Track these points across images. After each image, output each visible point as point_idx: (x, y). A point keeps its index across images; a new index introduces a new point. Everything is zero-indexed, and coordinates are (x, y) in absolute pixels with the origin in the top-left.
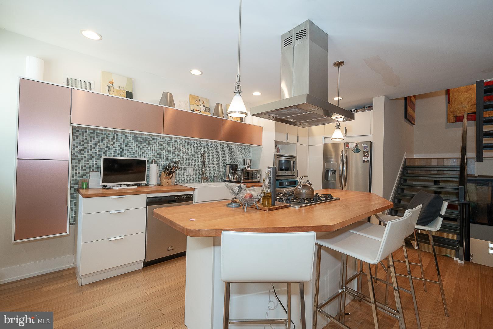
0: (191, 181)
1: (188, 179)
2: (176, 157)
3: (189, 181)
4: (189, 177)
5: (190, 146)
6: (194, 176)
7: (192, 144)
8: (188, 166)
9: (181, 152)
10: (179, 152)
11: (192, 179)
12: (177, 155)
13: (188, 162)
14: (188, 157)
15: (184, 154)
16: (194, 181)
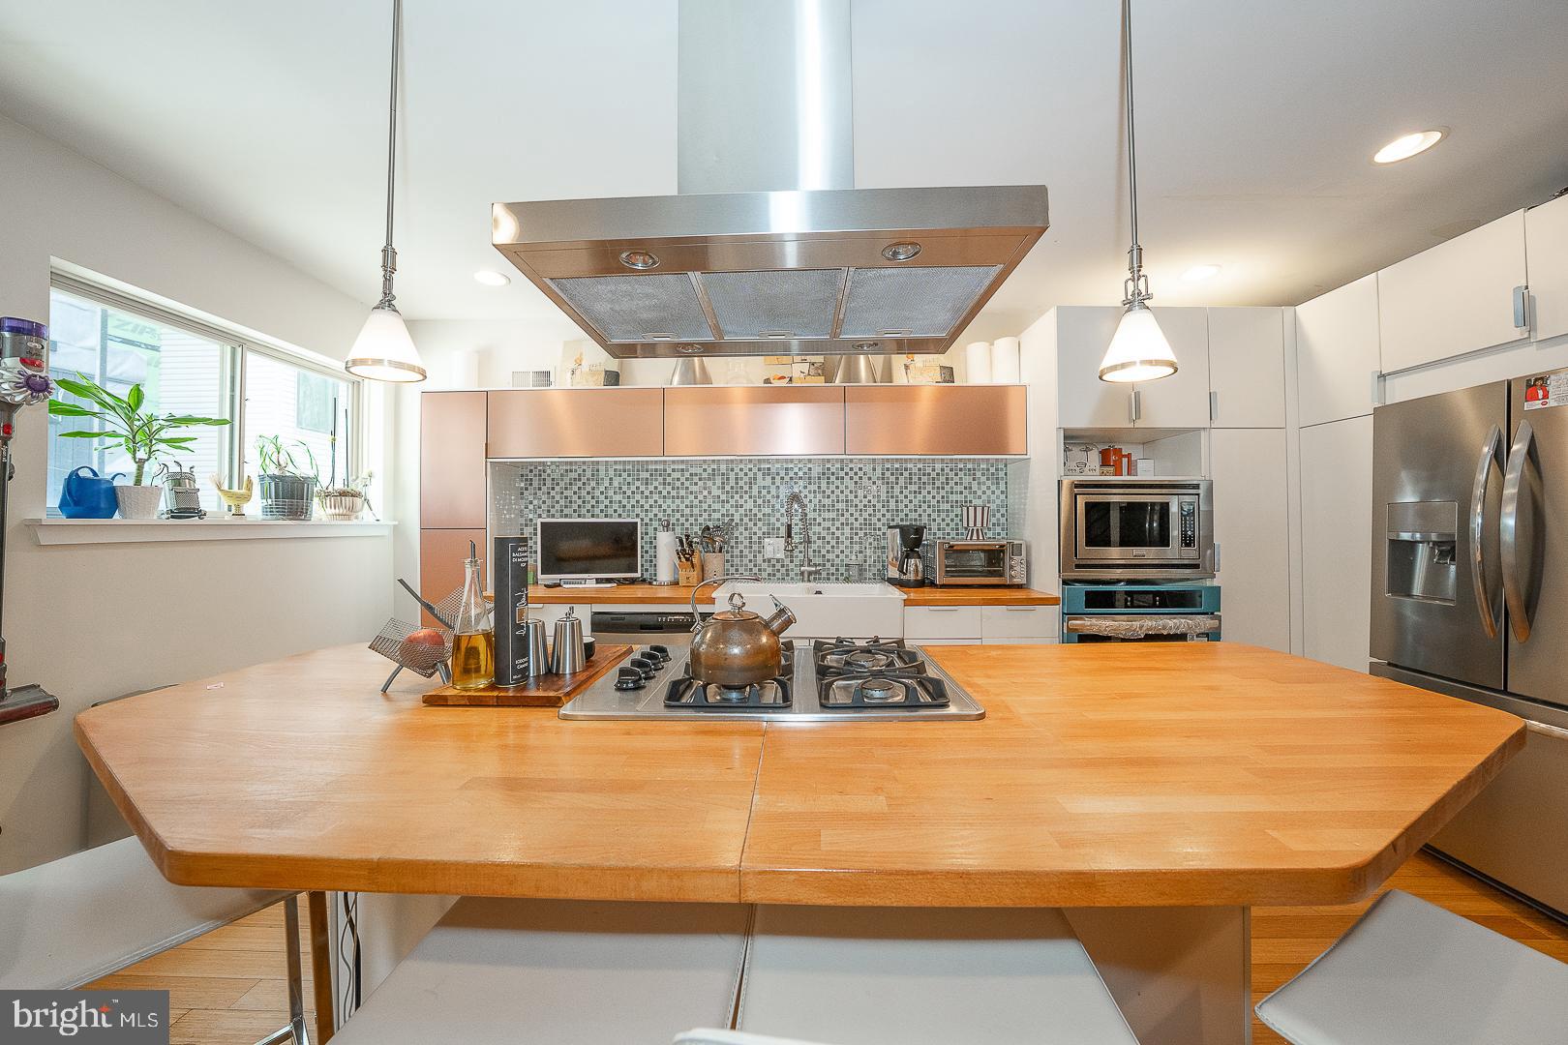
0: (779, 575)
1: (770, 570)
2: (732, 511)
3: (774, 575)
4: (774, 566)
5: (773, 478)
6: (787, 561)
7: (778, 474)
8: (769, 533)
9: (746, 497)
10: (741, 497)
11: (783, 570)
12: (737, 506)
13: (769, 524)
14: (767, 510)
15: (755, 502)
16: (788, 575)
